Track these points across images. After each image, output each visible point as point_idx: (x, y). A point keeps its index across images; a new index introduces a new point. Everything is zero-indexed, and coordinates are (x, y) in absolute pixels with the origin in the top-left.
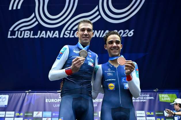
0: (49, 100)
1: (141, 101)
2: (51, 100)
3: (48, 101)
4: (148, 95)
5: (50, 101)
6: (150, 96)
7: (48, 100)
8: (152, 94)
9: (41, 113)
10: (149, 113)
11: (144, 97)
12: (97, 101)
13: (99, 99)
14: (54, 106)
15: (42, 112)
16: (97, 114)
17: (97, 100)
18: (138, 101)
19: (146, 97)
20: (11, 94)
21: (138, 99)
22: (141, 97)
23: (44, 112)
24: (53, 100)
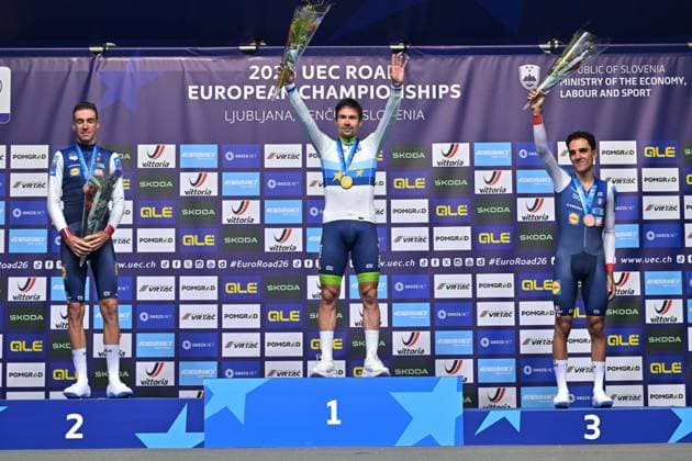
0: (202, 88)
1: (628, 93)
2: (210, 88)
3: (199, 95)
4: (662, 69)
5: (206, 94)
6: (671, 73)
7: (199, 90)
8: (681, 60)
9: (170, 149)
10: (655, 152)
11: (642, 75)
12: (424, 95)
13: (434, 87)
14: (230, 116)
15: (173, 147)
16: (422, 155)
17: (427, 91)
18: (612, 93)
19: (652, 75)
20: (23, 62)
21: (610, 88)
22: (627, 76)
23: (182, 147)
24: (220, 92)
